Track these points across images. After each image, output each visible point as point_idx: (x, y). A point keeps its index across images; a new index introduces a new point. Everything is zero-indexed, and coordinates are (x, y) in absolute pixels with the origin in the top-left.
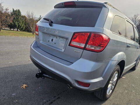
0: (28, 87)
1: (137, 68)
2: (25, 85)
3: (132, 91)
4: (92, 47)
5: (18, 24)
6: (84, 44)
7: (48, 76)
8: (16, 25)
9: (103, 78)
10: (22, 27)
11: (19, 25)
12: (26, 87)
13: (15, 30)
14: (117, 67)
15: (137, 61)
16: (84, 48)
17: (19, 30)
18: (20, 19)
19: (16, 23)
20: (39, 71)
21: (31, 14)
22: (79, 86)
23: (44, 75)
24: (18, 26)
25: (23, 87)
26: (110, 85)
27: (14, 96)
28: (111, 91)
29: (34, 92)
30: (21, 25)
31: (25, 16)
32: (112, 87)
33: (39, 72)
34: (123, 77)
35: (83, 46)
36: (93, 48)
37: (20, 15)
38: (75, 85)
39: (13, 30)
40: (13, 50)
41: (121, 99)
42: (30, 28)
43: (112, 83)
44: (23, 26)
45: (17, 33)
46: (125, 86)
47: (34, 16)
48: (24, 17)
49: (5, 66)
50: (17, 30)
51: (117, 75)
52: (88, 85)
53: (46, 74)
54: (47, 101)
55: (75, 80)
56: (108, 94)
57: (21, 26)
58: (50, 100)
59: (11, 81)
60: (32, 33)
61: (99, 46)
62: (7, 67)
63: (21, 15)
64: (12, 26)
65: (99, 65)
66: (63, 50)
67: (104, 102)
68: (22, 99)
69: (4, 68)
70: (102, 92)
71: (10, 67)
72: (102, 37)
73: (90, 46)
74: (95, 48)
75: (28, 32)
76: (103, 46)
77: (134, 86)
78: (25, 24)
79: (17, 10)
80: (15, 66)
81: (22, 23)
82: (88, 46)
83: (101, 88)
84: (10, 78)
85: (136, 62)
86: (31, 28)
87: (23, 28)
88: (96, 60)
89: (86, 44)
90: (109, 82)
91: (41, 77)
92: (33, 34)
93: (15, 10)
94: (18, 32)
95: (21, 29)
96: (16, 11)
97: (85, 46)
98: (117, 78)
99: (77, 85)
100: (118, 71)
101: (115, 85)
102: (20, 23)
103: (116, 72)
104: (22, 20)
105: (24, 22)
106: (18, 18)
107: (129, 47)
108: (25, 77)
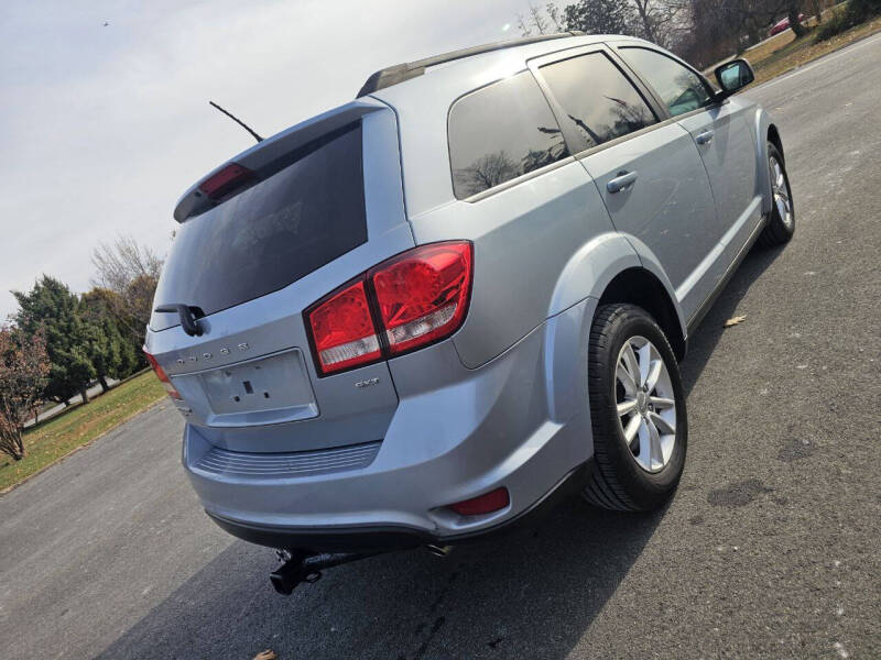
0: (278, 655)
4: (416, 324)
5: (90, 354)
6: (375, 336)
7: (325, 557)
8: (84, 367)
9: (557, 421)
10: (117, 359)
11: (100, 355)
13: (90, 393)
14: (617, 322)
16: (387, 353)
17: (110, 382)
18: (83, 321)
19: (78, 355)
20: (283, 556)
21: (120, 258)
22: (469, 523)
23: (310, 560)
24: (96, 363)
30: (104, 352)
31: (96, 290)
32: (660, 423)
33: (283, 563)
35: (373, 344)
36: (422, 329)
37: (72, 302)
38: (449, 530)
39: (85, 402)
40: (134, 517)
44: (115, 347)
45: (113, 404)
47: (144, 260)
48: (97, 296)
49: (133, 621)
50: (106, 389)
51: (647, 350)
52: (498, 496)
55: (432, 510)
56: (657, 466)
57: (111, 353)
61: (441, 302)
62: (143, 622)
63: (74, 297)
64: (65, 386)
65: (501, 373)
66: (312, 410)
69: (130, 633)
71: (155, 612)
73: (401, 332)
74: (430, 322)
76: (453, 294)
78: (123, 332)
79: (37, 288)
80: (179, 591)
81: (105, 340)
82: (395, 337)
85: (757, 201)
87: (125, 359)
88: (465, 371)
89: (380, 330)
91: (304, 579)
93: (27, 295)
94: (113, 394)
95: (120, 369)
96: (36, 296)
97: (383, 340)
98: (659, 364)
99: (453, 526)
101: (672, 401)
102: (94, 342)
103: (627, 343)
104: (94, 324)
105: (110, 326)
106: (69, 327)
107: (628, 184)
108: (247, 618)
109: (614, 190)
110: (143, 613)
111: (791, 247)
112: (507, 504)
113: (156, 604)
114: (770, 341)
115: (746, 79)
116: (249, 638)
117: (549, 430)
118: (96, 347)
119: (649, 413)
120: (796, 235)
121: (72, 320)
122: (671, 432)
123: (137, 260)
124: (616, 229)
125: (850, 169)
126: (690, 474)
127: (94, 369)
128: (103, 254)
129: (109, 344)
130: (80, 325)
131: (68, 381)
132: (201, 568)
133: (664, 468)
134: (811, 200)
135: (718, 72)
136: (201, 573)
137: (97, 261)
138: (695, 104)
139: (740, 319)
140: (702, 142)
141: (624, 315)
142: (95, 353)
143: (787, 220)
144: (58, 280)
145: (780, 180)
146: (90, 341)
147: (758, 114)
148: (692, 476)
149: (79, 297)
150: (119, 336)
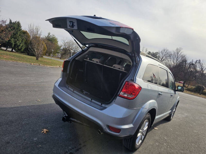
0: (49, 132)
1: (173, 119)
2: (45, 130)
3: (163, 144)
4: (125, 94)
5: (15, 42)
8: (12, 44)
9: (133, 125)
10: (20, 47)
12: (47, 132)
13: (8, 49)
14: (148, 116)
15: (172, 109)
17: (14, 50)
19: (13, 41)
20: (65, 114)
21: (34, 29)
22: (110, 131)
23: (71, 119)
24: (15, 45)
25: (44, 132)
26: (139, 135)
27: (36, 140)
28: (141, 141)
29: (56, 138)
30: (19, 44)
31: (26, 31)
32: (142, 137)
33: (64, 116)
34: (155, 128)
36: (126, 95)
37: (20, 30)
38: (106, 130)
39: (6, 50)
41: (151, 151)
42: (34, 51)
43: (142, 133)
44: (21, 45)
46: (157, 138)
47: (39, 33)
48: (25, 33)
49: (16, 106)
50: (12, 51)
51: (147, 123)
52: (119, 130)
53: (73, 118)
54: (73, 148)
55: (107, 125)
56: (137, 144)
57: (20, 45)
58: (75, 147)
59: (28, 124)
60: (35, 58)
61: (131, 94)
65: (131, 112)
67: (133, 153)
68: (45, 144)
70: (131, 141)
71: (21, 107)
72: (134, 86)
73: (123, 93)
74: (128, 95)
75: (29, 55)
76: (135, 94)
77: (166, 138)
78: (25, 43)
79: (16, 22)
80: (28, 106)
81: (20, 42)
82: (121, 93)
83: (130, 135)
84: (26, 121)
85: (170, 111)
86: (36, 51)
87: (21, 49)
88: (128, 107)
90: (139, 130)
91: (68, 121)
92: (37, 59)
93: (12, 22)
94: (12, 53)
95: (18, 50)
96: (14, 23)
98: (147, 127)
99: (108, 131)
100: (149, 119)
101: (145, 135)
102: (18, 41)
103: (146, 120)
104: (21, 37)
105: (24, 40)
106: (15, 34)
107: (161, 95)
108: (43, 121)
109: (159, 94)
110: (18, 106)
111: (169, 123)
112: (119, 133)
113: (22, 105)
114: (161, 136)
115: (181, 91)
116: (43, 125)
117: (131, 126)
118: (18, 42)
119: (141, 134)
120: (171, 121)
121: (17, 33)
122: (142, 140)
123: (37, 32)
124: (156, 101)
125: (184, 116)
126: (140, 149)
127: (13, 46)
128: (32, 26)
129: (20, 43)
130: (18, 36)
131: (6, 44)
132: (34, 104)
133: (138, 145)
134: (176, 117)
135: (178, 86)
136: (34, 106)
137: (30, 25)
138: (171, 88)
139: (157, 129)
140: (171, 96)
141: (149, 115)
142: (16, 43)
143: (171, 118)
144: (21, 24)
145: (174, 110)
146: (17, 40)
147: (179, 97)
148: (140, 150)
149: (22, 30)
150: (24, 43)
